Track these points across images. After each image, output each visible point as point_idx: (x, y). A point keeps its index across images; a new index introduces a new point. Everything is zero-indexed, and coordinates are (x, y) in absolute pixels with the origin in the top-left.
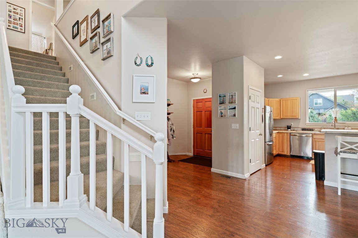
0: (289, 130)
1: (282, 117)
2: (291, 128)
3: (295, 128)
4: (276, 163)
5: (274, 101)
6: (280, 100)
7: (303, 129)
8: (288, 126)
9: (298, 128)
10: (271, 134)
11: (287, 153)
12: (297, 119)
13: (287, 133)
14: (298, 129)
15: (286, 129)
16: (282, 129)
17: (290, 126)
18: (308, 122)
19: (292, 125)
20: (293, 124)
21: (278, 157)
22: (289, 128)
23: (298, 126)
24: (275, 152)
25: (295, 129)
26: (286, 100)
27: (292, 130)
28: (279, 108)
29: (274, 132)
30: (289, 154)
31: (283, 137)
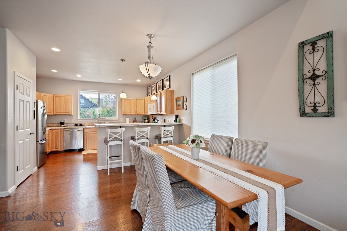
0: (63, 126)
1: (55, 113)
2: (64, 124)
3: (68, 123)
4: (50, 161)
5: (47, 96)
6: (53, 96)
7: (76, 125)
8: (61, 122)
9: (71, 123)
10: (44, 132)
11: (61, 149)
12: (71, 115)
13: (61, 129)
14: (71, 125)
15: (60, 125)
16: (55, 125)
17: (63, 122)
18: (79, 118)
19: (66, 121)
20: (66, 120)
21: (51, 155)
22: (62, 124)
23: (70, 122)
24: (48, 151)
25: (68, 125)
26: (60, 96)
27: (65, 126)
28: (52, 103)
29: (48, 129)
30: (62, 150)
31: (56, 133)
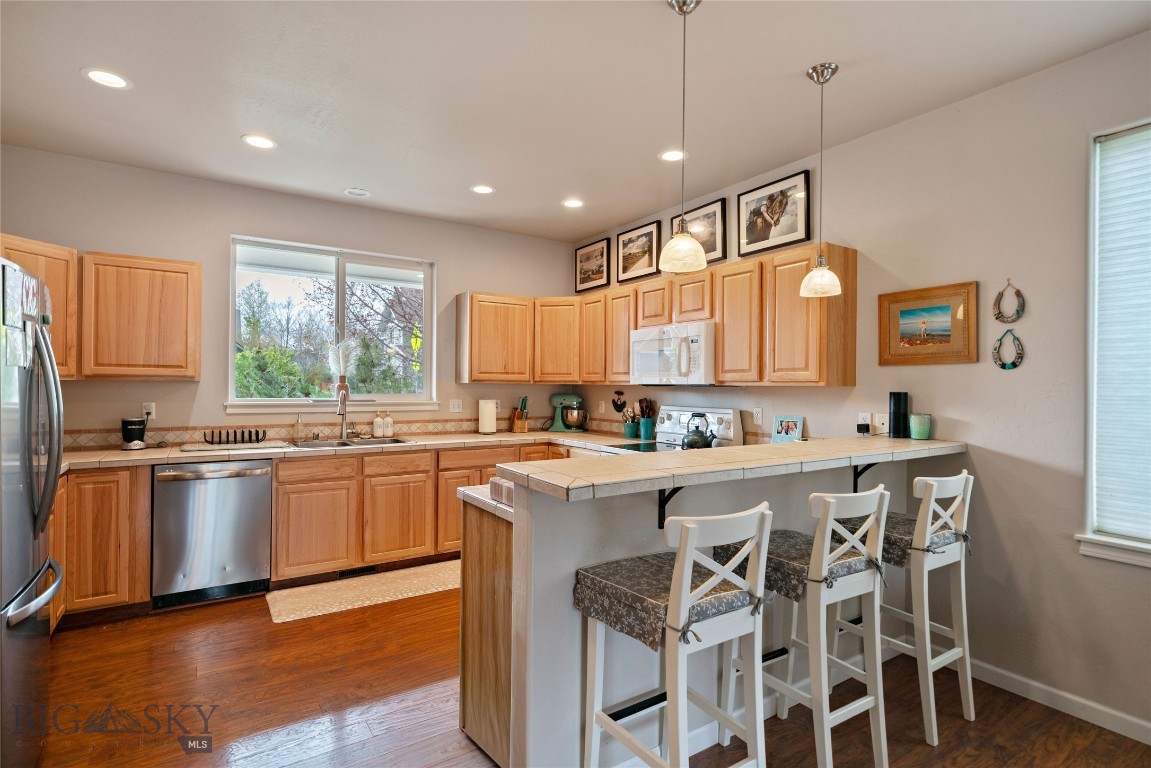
0: (137, 444)
1: (90, 368)
2: (148, 435)
3: (168, 429)
6: (81, 261)
7: (214, 438)
8: (125, 423)
9: (187, 429)
11: (132, 590)
12: (191, 381)
13: (133, 469)
14: (186, 436)
15: (117, 438)
16: (83, 440)
17: (142, 423)
19: (153, 416)
20: (157, 412)
21: (69, 634)
22: (132, 431)
25: (170, 437)
26: (126, 266)
27: (150, 441)
28: (73, 307)
30: (142, 596)
31: (103, 496)
